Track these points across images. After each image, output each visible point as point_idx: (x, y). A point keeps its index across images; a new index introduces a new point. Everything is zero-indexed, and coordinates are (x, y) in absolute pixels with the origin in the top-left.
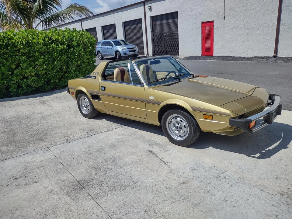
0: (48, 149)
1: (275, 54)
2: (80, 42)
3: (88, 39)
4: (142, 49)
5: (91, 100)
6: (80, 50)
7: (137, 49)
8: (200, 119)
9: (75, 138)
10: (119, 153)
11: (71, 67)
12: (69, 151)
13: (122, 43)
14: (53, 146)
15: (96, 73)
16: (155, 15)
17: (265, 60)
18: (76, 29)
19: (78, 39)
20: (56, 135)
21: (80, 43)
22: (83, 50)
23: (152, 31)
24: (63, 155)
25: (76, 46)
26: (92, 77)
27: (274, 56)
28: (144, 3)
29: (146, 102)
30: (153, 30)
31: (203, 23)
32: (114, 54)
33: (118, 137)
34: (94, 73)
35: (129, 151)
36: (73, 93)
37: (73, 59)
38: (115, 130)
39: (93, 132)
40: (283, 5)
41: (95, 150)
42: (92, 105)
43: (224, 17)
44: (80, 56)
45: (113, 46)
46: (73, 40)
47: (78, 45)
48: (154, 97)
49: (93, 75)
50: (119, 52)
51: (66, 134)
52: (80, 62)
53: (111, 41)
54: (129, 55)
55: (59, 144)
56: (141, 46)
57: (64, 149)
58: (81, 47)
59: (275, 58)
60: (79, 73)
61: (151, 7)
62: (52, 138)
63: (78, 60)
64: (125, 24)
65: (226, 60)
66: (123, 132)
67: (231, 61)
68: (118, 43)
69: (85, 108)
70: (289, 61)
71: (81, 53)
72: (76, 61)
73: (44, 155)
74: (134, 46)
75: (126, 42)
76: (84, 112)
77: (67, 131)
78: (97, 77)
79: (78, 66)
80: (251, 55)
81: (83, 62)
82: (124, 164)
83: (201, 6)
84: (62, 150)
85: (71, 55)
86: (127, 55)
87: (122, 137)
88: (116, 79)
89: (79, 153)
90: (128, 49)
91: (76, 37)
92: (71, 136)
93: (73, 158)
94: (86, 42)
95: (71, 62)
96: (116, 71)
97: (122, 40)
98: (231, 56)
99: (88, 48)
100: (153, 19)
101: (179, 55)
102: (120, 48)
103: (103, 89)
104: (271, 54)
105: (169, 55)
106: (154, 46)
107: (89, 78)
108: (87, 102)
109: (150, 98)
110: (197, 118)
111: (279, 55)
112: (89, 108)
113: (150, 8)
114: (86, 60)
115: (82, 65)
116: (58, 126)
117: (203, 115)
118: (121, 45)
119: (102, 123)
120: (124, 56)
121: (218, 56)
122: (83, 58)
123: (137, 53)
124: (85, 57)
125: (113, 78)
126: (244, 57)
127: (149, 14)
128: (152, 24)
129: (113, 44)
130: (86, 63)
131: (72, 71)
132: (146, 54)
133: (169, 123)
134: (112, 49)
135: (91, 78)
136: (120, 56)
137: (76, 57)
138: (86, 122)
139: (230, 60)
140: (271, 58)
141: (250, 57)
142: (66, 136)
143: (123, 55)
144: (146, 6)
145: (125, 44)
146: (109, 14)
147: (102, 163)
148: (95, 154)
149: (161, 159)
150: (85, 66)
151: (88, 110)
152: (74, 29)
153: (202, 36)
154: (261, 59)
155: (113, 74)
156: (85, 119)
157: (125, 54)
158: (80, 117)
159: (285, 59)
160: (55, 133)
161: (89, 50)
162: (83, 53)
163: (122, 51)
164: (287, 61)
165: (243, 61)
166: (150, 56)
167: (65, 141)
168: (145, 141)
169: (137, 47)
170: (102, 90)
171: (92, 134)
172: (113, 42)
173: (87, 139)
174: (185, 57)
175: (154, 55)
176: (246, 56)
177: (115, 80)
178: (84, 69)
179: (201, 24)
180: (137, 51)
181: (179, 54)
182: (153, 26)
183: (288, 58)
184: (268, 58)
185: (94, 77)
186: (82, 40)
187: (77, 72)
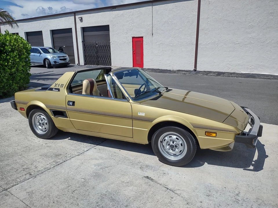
0: (8, 193)
1: (195, 68)
2: (15, 47)
3: (23, 44)
4: (72, 58)
5: (52, 117)
6: (14, 57)
7: (67, 57)
8: (201, 137)
9: (39, 169)
10: (112, 185)
11: (3, 75)
12: (41, 191)
13: (51, 50)
14: (13, 186)
15: (59, 85)
16: (86, 26)
17: (187, 73)
18: (9, 32)
19: (12, 44)
20: (10, 168)
21: (14, 49)
22: (18, 56)
23: (83, 42)
24: (35, 198)
25: (10, 52)
26: (54, 90)
27: (194, 70)
28: (75, 14)
29: (134, 118)
30: (84, 40)
31: (133, 38)
32: (42, 62)
33: (97, 162)
34: (56, 85)
35: (123, 180)
36: (22, 109)
37: (6, 66)
38: (87, 153)
39: (60, 157)
40: (199, 28)
41: (78, 185)
42: (51, 122)
43: (153, 34)
44: (14, 63)
45: (41, 53)
46: (6, 45)
47: (13, 51)
48: (144, 113)
49: (55, 87)
50: (48, 60)
51: (25, 165)
52: (14, 70)
53: (39, 48)
54: (60, 63)
55: (21, 182)
56: (72, 55)
57: (33, 189)
58: (16, 53)
59: (195, 72)
60: (12, 83)
61: (81, 18)
62: (6, 173)
63: (11, 67)
64: (54, 32)
65: (156, 72)
66: (100, 155)
67: (160, 74)
68: (46, 51)
69: (40, 127)
70: (207, 75)
71: (15, 60)
72: (9, 69)
73: (6, 204)
74: (64, 55)
75: (55, 50)
76: (39, 132)
77: (23, 159)
78: (61, 89)
79: (11, 74)
80: (176, 68)
81: (17, 70)
82: (127, 201)
83: (131, 22)
84: (29, 190)
85: (3, 61)
86: (57, 63)
87: (102, 162)
88: (86, 91)
89: (58, 193)
90: (58, 57)
91: (10, 42)
92: (33, 167)
93: (52, 202)
94: (21, 48)
95: (3, 69)
96: (85, 83)
97: (50, 48)
98: (159, 69)
99: (23, 54)
100: (84, 29)
101: (112, 66)
102: (49, 56)
103: (71, 103)
104: (192, 68)
105: (101, 65)
106: (85, 56)
107: (49, 90)
108: (44, 119)
109: (139, 114)
110: (198, 136)
111: (198, 69)
112: (47, 126)
113: (81, 20)
114: (21, 68)
115: (16, 73)
116: (7, 153)
117: (205, 132)
118: (49, 52)
119: (66, 144)
120: (54, 64)
121: (148, 68)
122: (17, 65)
123: (67, 62)
124: (20, 64)
125: (82, 89)
126: (170, 70)
127: (80, 25)
128: (83, 34)
129: (42, 52)
130: (21, 71)
131: (5, 80)
132: (78, 63)
133: (161, 142)
134: (40, 56)
135: (52, 90)
136: (50, 64)
137: (10, 63)
138: (44, 145)
139: (159, 72)
140: (192, 71)
141: (174, 70)
142: (25, 167)
143: (52, 63)
144: (77, 17)
145: (54, 52)
146: (34, 20)
147: (98, 203)
148: (82, 191)
149: (164, 186)
150: (20, 74)
151: (45, 128)
152: (7, 32)
153: (133, 50)
154: (184, 72)
155: (82, 85)
156: (41, 140)
157: (55, 62)
158: (33, 138)
159: (203, 73)
160: (7, 165)
161: (25, 56)
162: (18, 60)
163: (52, 59)
164: (205, 74)
165: (170, 73)
166: (82, 66)
167: (28, 176)
168: (133, 164)
169: (67, 56)
170: (71, 105)
171: (61, 161)
172: (41, 49)
173: (58, 168)
174: (117, 68)
175: (85, 64)
176: (171, 69)
177: (84, 93)
178: (19, 78)
179: (132, 38)
180: (68, 60)
181: (111, 64)
182: (84, 36)
183: (205, 71)
184: (190, 71)
185: (56, 89)
186: (17, 45)
187: (11, 82)
